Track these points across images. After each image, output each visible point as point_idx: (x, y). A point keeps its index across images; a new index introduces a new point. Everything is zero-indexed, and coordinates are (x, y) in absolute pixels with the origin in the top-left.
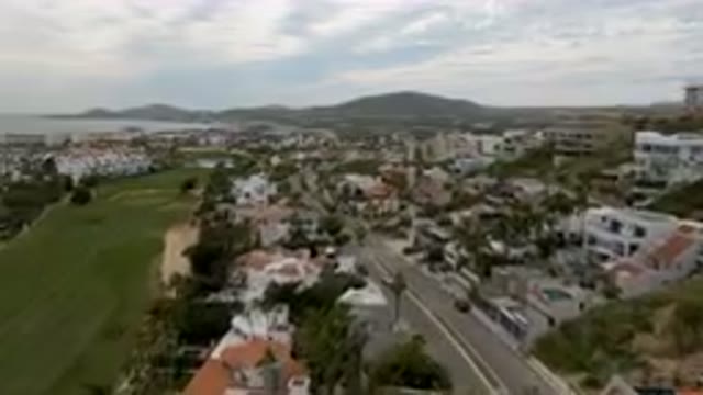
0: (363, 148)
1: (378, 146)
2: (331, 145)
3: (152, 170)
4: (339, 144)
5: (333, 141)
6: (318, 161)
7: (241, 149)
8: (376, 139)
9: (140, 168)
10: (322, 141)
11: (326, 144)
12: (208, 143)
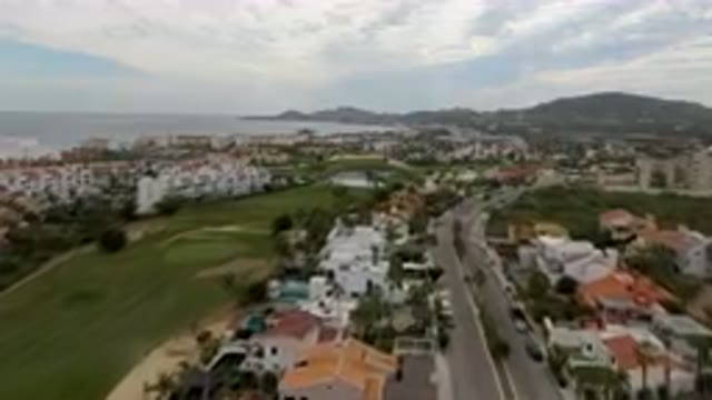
0: (563, 163)
1: (582, 162)
2: (517, 158)
3: (268, 189)
4: (528, 157)
5: (521, 151)
6: (495, 184)
7: (400, 159)
8: (581, 150)
9: (252, 187)
10: (506, 152)
11: (511, 156)
12: (372, 150)
